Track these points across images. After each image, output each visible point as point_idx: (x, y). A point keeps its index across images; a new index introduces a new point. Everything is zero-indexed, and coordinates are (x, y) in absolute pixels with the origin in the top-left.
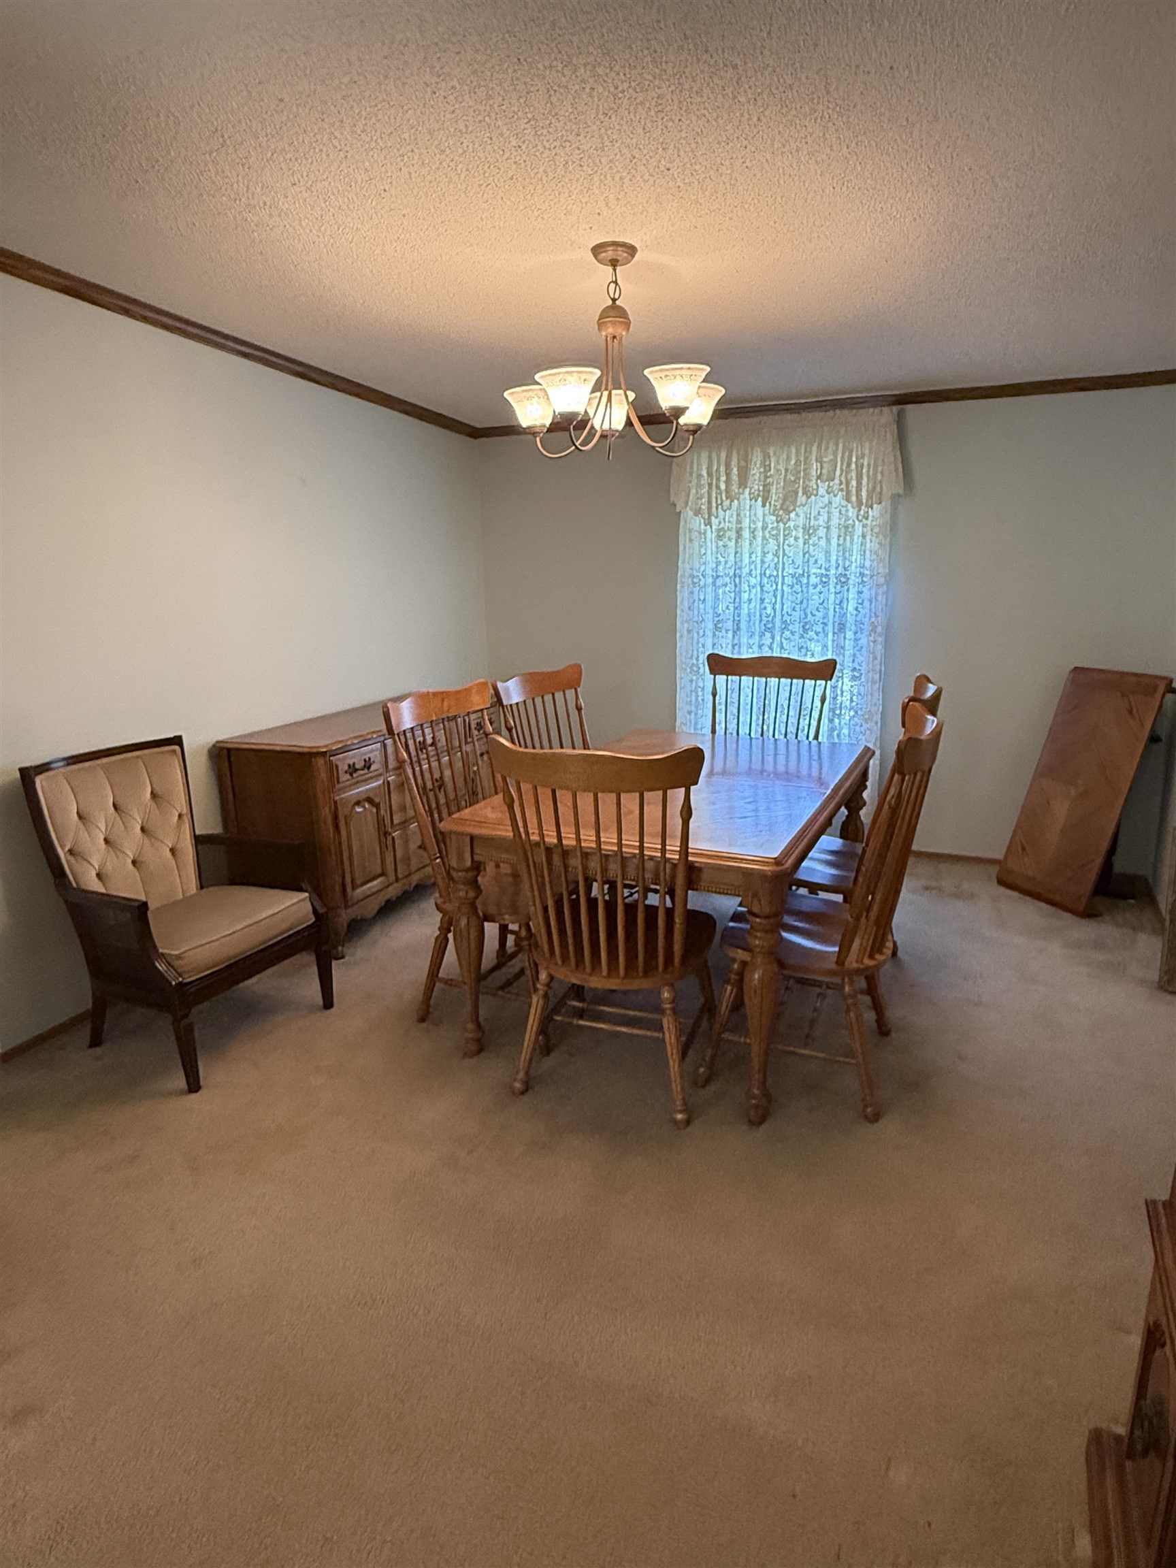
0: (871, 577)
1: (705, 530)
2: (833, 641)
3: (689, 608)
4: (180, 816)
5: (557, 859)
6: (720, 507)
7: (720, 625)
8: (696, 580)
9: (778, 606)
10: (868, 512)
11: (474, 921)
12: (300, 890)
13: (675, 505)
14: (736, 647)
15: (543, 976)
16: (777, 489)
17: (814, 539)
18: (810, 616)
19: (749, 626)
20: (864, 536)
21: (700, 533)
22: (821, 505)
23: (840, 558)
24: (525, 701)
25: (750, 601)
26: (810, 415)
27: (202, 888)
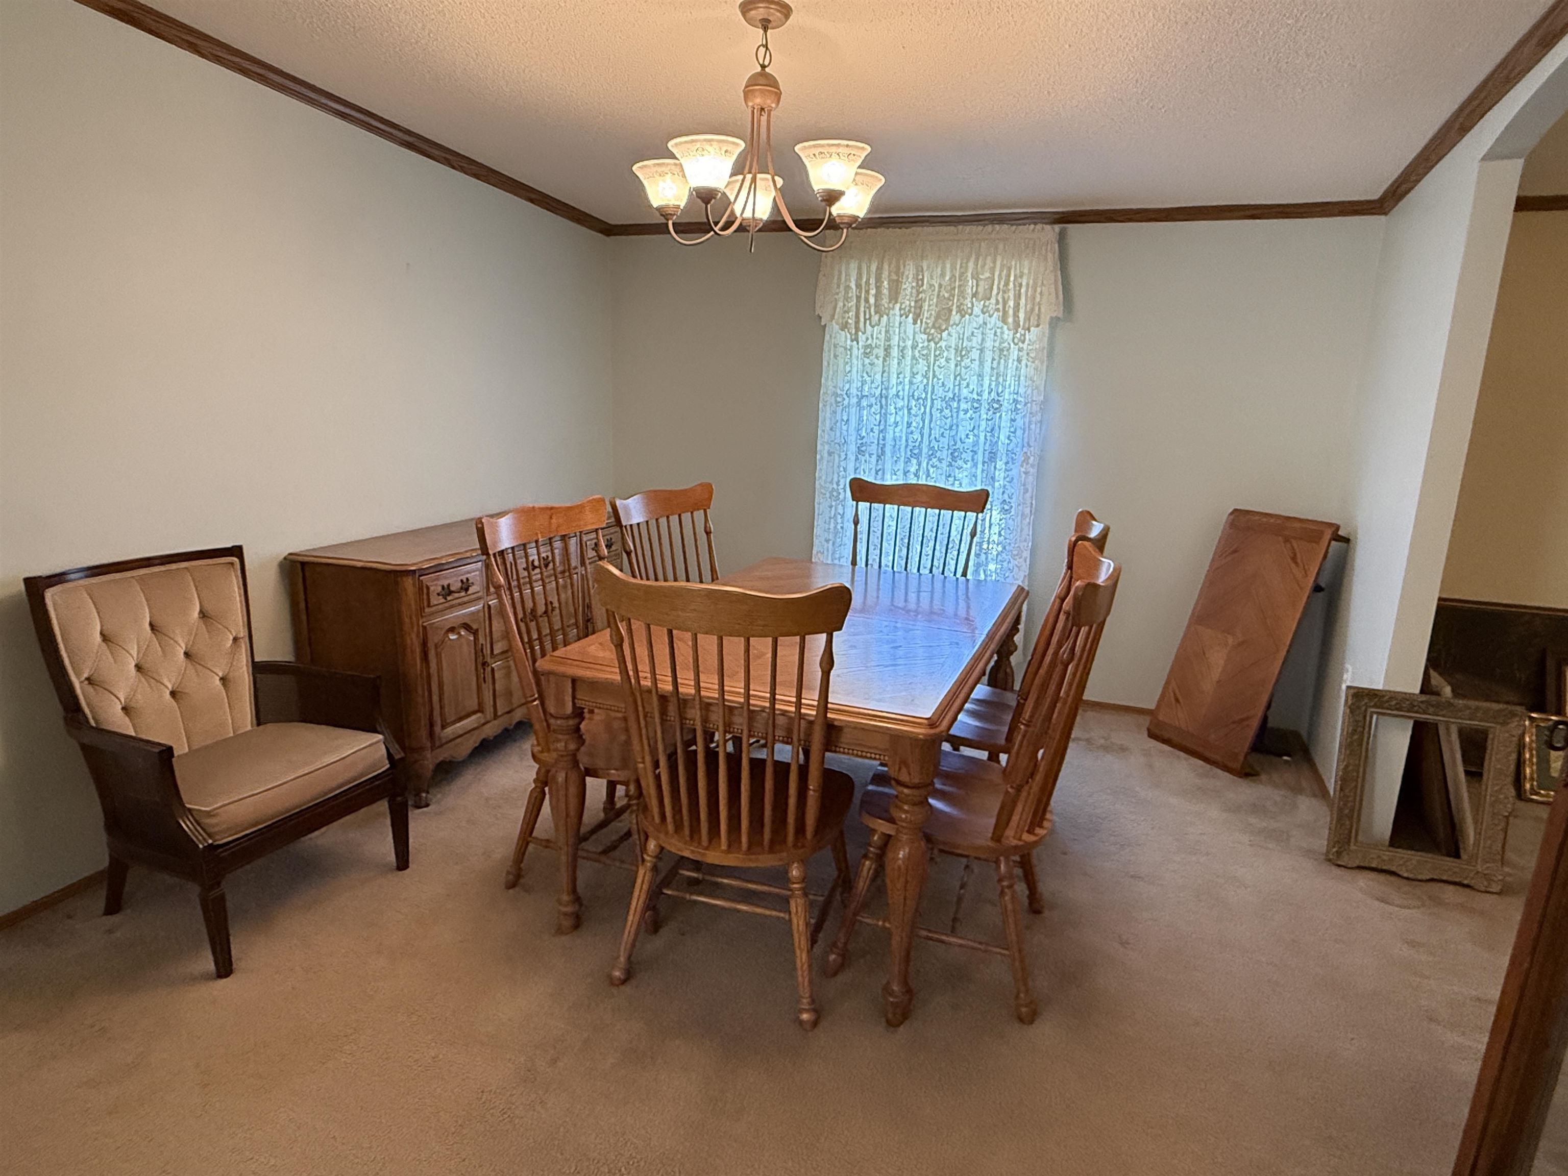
0: (1026, 404)
1: (851, 346)
2: (983, 471)
3: (831, 429)
4: (235, 639)
5: (672, 710)
6: (868, 322)
7: (863, 449)
8: (839, 399)
9: (926, 431)
10: (1025, 334)
11: (573, 776)
12: (375, 731)
13: (820, 318)
14: (880, 473)
15: (652, 845)
16: (929, 306)
17: (967, 362)
18: (959, 442)
19: (895, 452)
20: (1019, 360)
21: (846, 349)
22: (975, 325)
23: (994, 384)
24: (647, 522)
25: (896, 424)
26: (968, 228)
27: (259, 724)
